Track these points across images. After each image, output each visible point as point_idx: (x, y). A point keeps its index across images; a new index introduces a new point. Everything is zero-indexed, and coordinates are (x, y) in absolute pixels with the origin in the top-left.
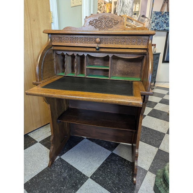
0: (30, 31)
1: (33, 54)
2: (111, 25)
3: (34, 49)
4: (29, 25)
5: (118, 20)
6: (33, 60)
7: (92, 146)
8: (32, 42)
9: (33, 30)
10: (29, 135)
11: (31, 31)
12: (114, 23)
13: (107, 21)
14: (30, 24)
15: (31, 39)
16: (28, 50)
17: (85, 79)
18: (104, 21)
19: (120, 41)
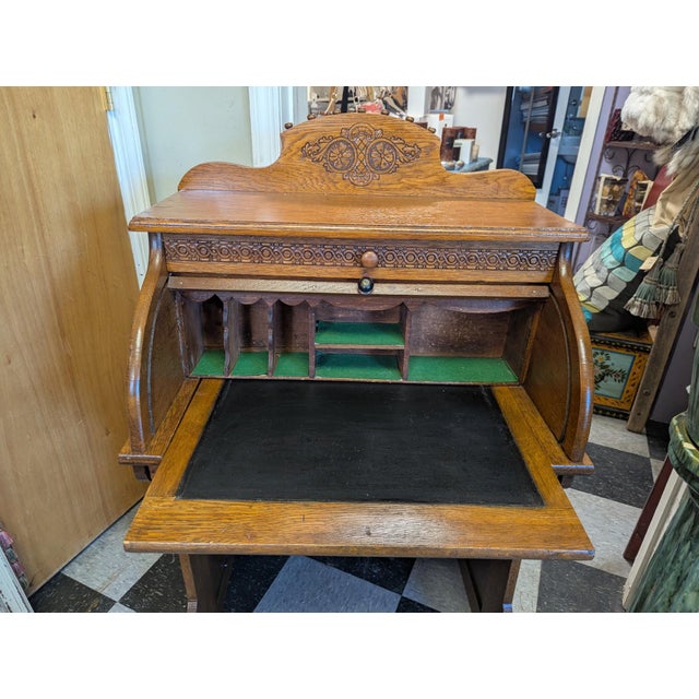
0: (21, 164)
1: (47, 259)
2: (390, 160)
3: (47, 238)
4: (16, 141)
5: (421, 145)
6: (48, 284)
7: (327, 583)
8: (37, 212)
9: (34, 160)
10: (67, 572)
11: (27, 165)
12: (405, 153)
13: (374, 147)
14: (20, 134)
15: (29, 198)
16: (23, 251)
17: (312, 385)
18: (362, 146)
19: (452, 258)
